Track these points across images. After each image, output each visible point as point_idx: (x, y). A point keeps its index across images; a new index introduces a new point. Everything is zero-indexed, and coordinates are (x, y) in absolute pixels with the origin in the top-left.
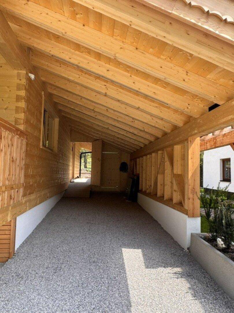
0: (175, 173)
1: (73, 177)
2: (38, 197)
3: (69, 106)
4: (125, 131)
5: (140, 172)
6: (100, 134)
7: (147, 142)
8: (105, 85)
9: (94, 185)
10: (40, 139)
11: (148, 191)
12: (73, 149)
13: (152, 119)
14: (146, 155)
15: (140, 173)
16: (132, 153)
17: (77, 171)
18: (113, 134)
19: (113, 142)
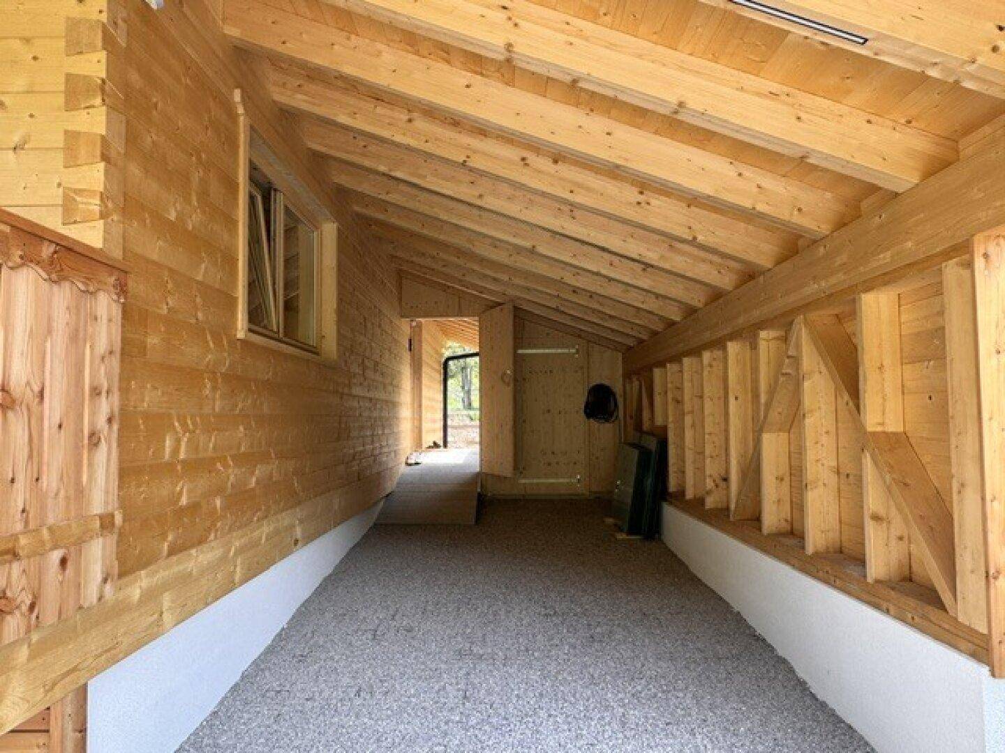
0: (870, 429)
1: (418, 444)
2: (236, 554)
3: (367, 163)
4: (606, 255)
5: (670, 419)
6: (505, 278)
7: (696, 298)
8: (504, 8)
9: (493, 475)
10: (235, 299)
11: (710, 502)
12: (413, 345)
13: (740, 175)
14: (696, 352)
15: (671, 426)
16: (630, 348)
17: (434, 421)
18: (555, 274)
19: (557, 310)
